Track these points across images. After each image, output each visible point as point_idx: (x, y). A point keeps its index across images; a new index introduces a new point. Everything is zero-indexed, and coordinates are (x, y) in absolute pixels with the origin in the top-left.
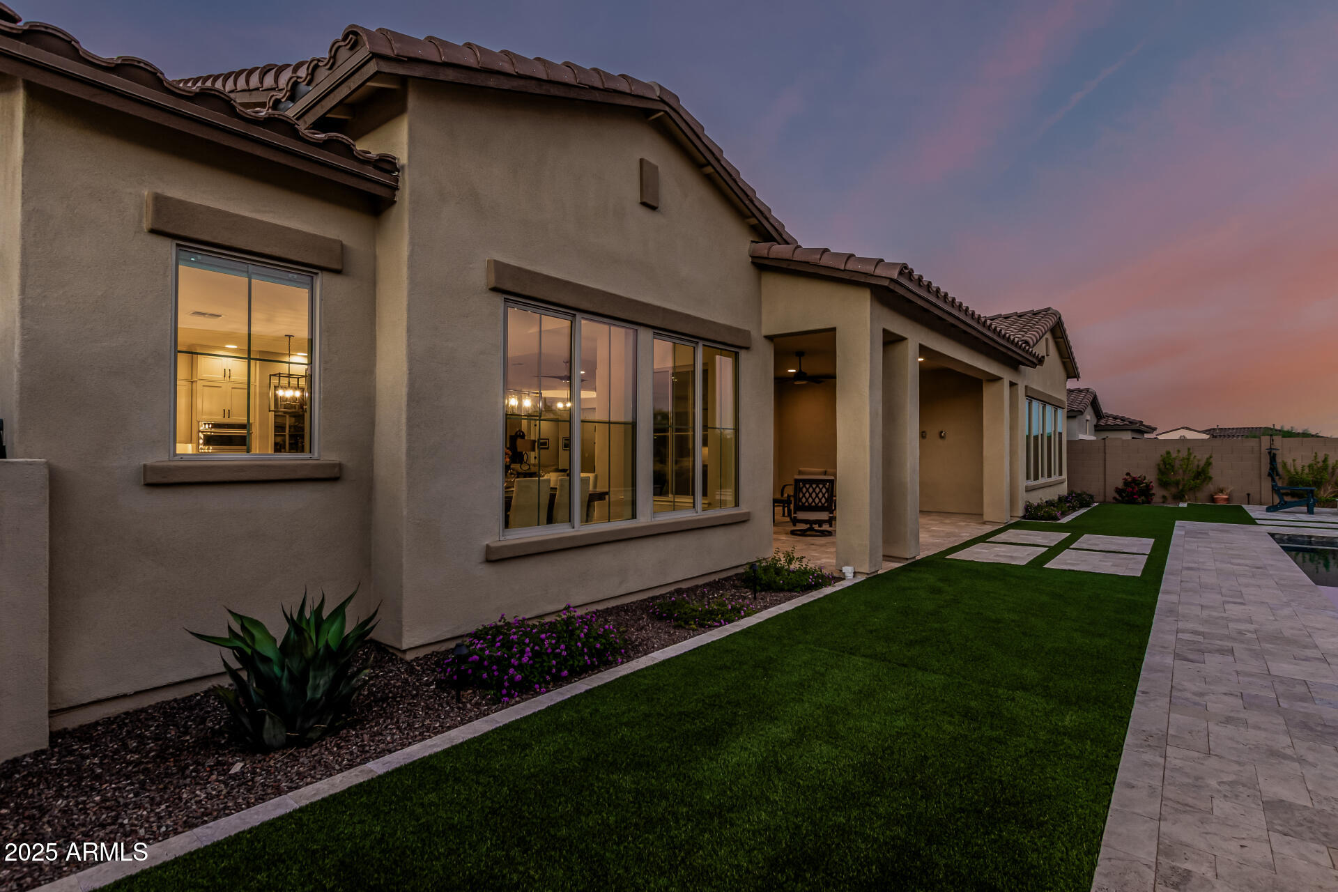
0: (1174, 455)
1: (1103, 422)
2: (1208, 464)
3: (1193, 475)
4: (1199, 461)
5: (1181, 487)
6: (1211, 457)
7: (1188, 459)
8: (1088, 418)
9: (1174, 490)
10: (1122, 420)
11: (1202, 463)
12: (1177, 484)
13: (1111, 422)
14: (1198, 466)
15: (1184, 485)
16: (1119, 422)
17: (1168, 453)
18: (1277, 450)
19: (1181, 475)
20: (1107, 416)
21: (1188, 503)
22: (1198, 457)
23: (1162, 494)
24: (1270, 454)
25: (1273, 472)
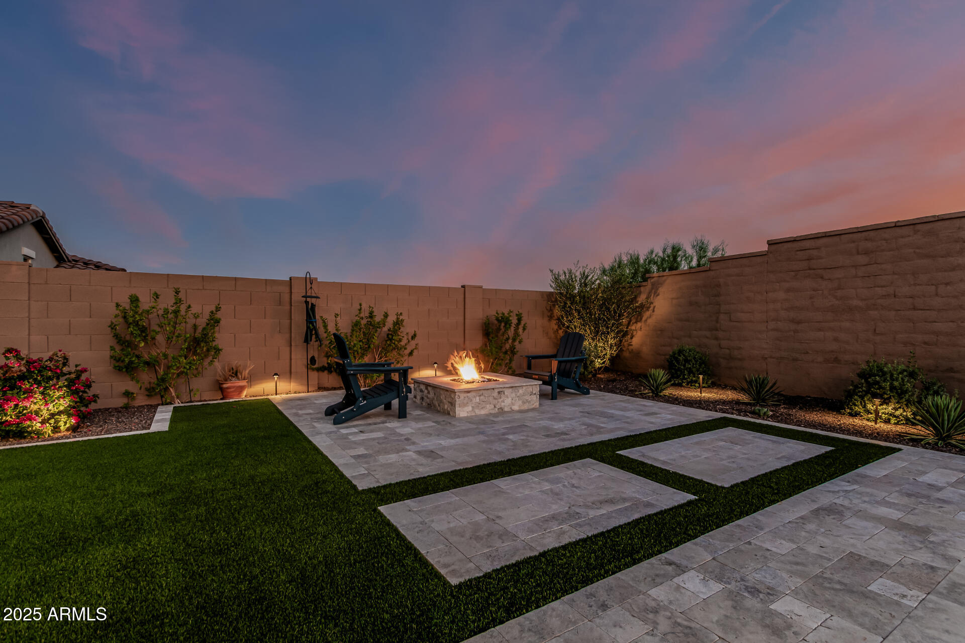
0: (146, 303)
2: (214, 322)
3: (184, 345)
4: (196, 316)
5: (161, 370)
6: (218, 309)
7: (176, 312)
9: (147, 377)
11: (202, 322)
12: (152, 364)
14: (195, 327)
15: (168, 367)
17: (134, 300)
18: (317, 297)
19: (160, 348)
20: (74, 260)
21: (174, 407)
22: (195, 309)
23: (123, 390)
24: (307, 302)
25: (311, 333)
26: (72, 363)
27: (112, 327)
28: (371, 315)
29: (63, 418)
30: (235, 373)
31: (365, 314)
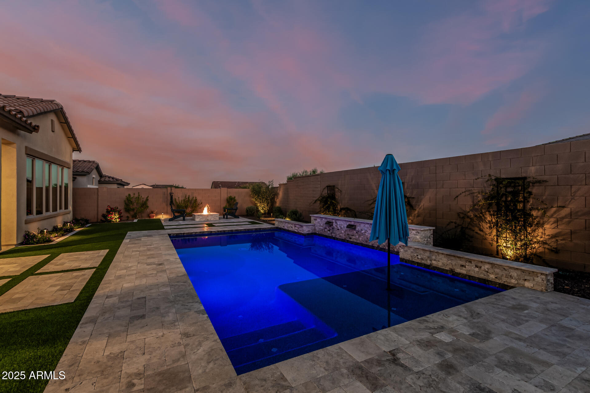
0: (132, 196)
1: (103, 179)
2: (147, 200)
3: (140, 205)
4: (143, 198)
5: (135, 211)
6: (148, 197)
7: (139, 198)
8: (94, 176)
9: (132, 213)
10: (113, 179)
11: (145, 200)
12: (133, 210)
13: (107, 179)
14: (143, 201)
15: (137, 211)
16: (111, 179)
17: (129, 195)
18: (173, 193)
19: (135, 206)
20: (105, 176)
21: (138, 220)
22: (143, 197)
23: (127, 216)
24: (170, 195)
25: (172, 203)
26: (119, 209)
27: (125, 201)
28: (189, 198)
29: (117, 219)
30: (152, 212)
31: (187, 197)
